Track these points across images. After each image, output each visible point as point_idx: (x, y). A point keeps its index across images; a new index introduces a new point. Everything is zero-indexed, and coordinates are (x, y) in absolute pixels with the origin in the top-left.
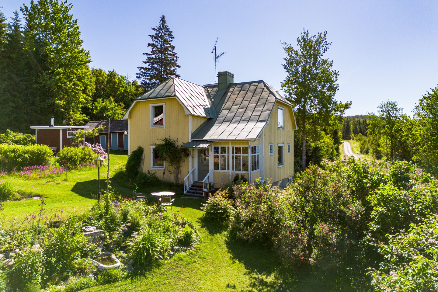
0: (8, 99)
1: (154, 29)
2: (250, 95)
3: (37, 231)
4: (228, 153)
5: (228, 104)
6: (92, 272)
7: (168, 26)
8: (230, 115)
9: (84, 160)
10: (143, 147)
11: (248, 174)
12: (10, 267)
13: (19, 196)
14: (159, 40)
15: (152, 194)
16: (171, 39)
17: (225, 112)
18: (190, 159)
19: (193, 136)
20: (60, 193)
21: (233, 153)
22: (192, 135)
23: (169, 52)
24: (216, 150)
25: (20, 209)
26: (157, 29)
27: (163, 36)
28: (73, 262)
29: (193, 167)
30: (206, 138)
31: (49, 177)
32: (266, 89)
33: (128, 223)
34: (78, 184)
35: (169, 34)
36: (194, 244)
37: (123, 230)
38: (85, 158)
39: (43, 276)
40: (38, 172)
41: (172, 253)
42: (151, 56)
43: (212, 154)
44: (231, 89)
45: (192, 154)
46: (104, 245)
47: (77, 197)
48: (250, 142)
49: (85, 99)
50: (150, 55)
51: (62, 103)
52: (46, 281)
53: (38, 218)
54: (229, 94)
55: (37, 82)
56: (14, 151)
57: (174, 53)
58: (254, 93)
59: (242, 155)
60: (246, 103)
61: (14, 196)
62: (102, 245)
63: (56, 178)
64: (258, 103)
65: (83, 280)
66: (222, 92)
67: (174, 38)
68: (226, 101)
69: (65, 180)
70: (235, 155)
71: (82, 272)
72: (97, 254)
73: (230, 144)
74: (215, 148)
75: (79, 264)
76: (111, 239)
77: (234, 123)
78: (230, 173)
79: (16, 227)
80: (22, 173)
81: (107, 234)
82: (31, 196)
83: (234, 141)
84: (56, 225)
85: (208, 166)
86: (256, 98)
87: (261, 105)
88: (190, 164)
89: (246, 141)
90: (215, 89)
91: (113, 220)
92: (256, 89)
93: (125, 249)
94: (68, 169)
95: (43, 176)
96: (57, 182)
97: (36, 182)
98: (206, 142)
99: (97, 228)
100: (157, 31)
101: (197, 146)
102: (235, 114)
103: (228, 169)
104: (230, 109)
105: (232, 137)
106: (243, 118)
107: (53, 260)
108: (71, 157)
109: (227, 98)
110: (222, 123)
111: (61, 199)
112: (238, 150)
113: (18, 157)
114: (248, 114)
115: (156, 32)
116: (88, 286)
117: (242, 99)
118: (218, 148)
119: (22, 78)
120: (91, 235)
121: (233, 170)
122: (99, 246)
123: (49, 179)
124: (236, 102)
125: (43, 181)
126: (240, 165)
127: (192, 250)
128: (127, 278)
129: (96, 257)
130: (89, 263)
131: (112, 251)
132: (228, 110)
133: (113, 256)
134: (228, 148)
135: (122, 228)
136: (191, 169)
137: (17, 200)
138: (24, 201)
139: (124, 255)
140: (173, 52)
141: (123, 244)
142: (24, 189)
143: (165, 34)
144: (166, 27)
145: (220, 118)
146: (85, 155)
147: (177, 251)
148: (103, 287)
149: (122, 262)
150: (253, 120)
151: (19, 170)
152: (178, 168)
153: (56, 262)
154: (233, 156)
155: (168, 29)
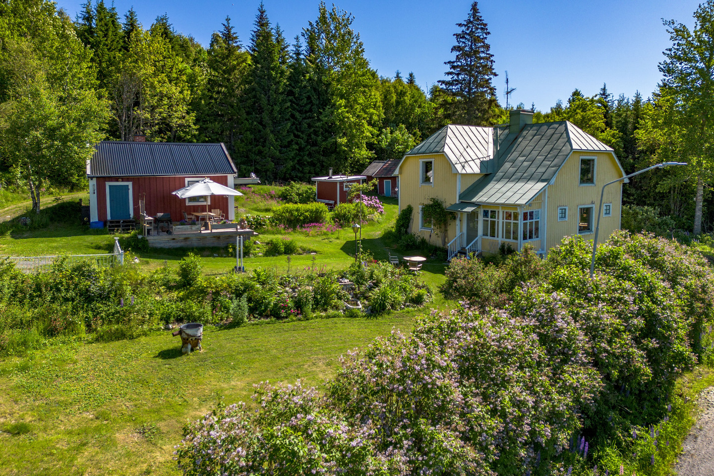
0: (292, 141)
1: (460, 25)
2: (543, 142)
3: (310, 278)
4: (498, 219)
5: (515, 154)
6: (343, 309)
7: (481, 17)
8: (512, 170)
9: (358, 216)
10: (412, 206)
11: (517, 243)
12: (296, 297)
13: (301, 252)
14: (466, 39)
15: (405, 258)
16: (485, 36)
17: (507, 165)
18: (458, 222)
19: (461, 196)
20: (332, 250)
21: (503, 219)
22: (459, 196)
23: (482, 55)
24: (486, 214)
25: (302, 262)
26: (465, 23)
27: (474, 32)
28: (331, 301)
29: (461, 231)
30: (474, 200)
31: (325, 234)
32: (565, 135)
33: (374, 280)
34: (348, 243)
35: (482, 29)
36: (425, 304)
37: (369, 285)
38: (358, 215)
39: (312, 305)
40: (316, 229)
41: (403, 307)
42: (455, 64)
43: (481, 219)
44: (525, 133)
45: (459, 216)
46: (354, 294)
47: (344, 255)
48: (518, 208)
49: (371, 132)
50: (453, 62)
51: (344, 140)
52: (314, 309)
53: (311, 269)
54: (520, 140)
55: (319, 120)
56: (297, 210)
57: (489, 54)
58: (549, 140)
59: (512, 221)
60: (535, 153)
61: (297, 251)
62: (352, 294)
63: (330, 236)
64: (549, 156)
65: (336, 312)
66: (512, 137)
67: (489, 33)
68: (513, 151)
69: (338, 238)
70: (505, 221)
71: (336, 308)
72: (348, 299)
73: (500, 208)
74: (484, 211)
75: (335, 303)
76: (359, 290)
77: (512, 181)
78: (500, 242)
79: (298, 274)
80: (304, 230)
81: (357, 286)
82: (309, 251)
83: (504, 205)
84: (322, 275)
85: (477, 231)
86: (548, 147)
87: (551, 157)
88: (458, 228)
89: (515, 206)
90: (507, 131)
91: (362, 277)
92: (554, 134)
93: (366, 298)
94: (341, 226)
95: (319, 233)
96: (330, 240)
97: (314, 239)
98: (473, 204)
99: (350, 281)
100: (465, 26)
101: (462, 209)
102: (516, 169)
103: (498, 237)
104: (514, 161)
105: (502, 201)
106: (525, 175)
107: (319, 297)
108: (344, 215)
109: (516, 145)
110: (498, 181)
111: (332, 255)
112: (509, 216)
113: (300, 216)
114: (532, 169)
115: (464, 28)
116: (338, 316)
117: (533, 147)
118: (488, 211)
119: (304, 116)
120: (344, 285)
121: (503, 237)
122: (350, 294)
123: (324, 237)
124: (524, 153)
125: (319, 239)
126: (510, 233)
127: (421, 307)
128: (365, 316)
129: (348, 301)
130: (341, 303)
131: (359, 299)
132: (511, 163)
133: (359, 302)
134: (498, 212)
135: (369, 283)
136: (458, 233)
137: (300, 254)
138: (304, 255)
139: (367, 303)
140: (487, 54)
141: (366, 295)
142: (305, 245)
143: (477, 29)
144: (478, 19)
145: (500, 174)
146: (358, 211)
147: (408, 306)
148: (348, 319)
149: (363, 307)
150: (534, 179)
151: (301, 226)
152: (446, 231)
153: (320, 298)
154: (503, 222)
155: (481, 20)
